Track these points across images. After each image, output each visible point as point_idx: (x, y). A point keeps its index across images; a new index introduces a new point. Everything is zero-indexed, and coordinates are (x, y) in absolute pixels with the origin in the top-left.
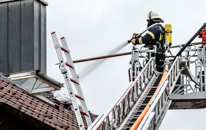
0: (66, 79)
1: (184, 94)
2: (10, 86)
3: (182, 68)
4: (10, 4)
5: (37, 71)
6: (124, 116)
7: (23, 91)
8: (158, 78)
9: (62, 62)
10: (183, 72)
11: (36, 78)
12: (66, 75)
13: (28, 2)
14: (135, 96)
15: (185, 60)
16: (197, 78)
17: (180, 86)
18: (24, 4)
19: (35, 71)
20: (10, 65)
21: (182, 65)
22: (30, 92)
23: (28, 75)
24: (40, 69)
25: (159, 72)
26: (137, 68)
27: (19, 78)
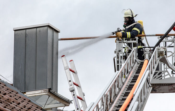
0: (73, 96)
1: (162, 79)
2: (26, 102)
3: (161, 56)
4: (27, 30)
5: (49, 89)
6: (111, 103)
7: (37, 107)
8: (140, 66)
9: (70, 81)
10: (161, 60)
11: (49, 95)
12: (73, 93)
13: (43, 29)
14: (120, 84)
15: (163, 50)
16: (174, 66)
17: (159, 72)
18: (40, 31)
19: (48, 89)
20: (27, 83)
21: (160, 54)
22: (43, 108)
23: (41, 93)
24: (52, 87)
25: (140, 60)
26: (121, 57)
27: (34, 95)
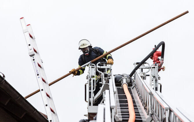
0: (33, 61)
9: (29, 45)
12: (33, 58)
